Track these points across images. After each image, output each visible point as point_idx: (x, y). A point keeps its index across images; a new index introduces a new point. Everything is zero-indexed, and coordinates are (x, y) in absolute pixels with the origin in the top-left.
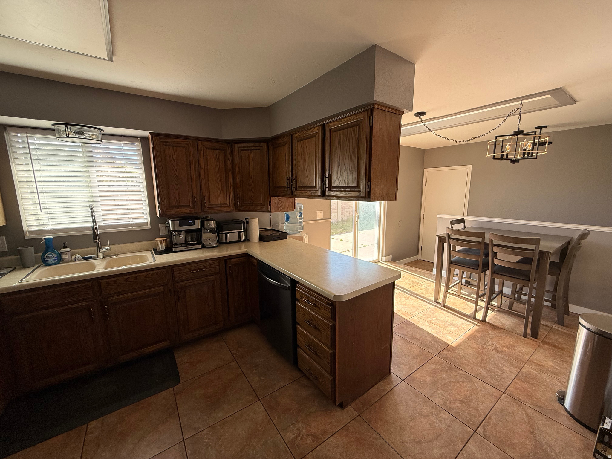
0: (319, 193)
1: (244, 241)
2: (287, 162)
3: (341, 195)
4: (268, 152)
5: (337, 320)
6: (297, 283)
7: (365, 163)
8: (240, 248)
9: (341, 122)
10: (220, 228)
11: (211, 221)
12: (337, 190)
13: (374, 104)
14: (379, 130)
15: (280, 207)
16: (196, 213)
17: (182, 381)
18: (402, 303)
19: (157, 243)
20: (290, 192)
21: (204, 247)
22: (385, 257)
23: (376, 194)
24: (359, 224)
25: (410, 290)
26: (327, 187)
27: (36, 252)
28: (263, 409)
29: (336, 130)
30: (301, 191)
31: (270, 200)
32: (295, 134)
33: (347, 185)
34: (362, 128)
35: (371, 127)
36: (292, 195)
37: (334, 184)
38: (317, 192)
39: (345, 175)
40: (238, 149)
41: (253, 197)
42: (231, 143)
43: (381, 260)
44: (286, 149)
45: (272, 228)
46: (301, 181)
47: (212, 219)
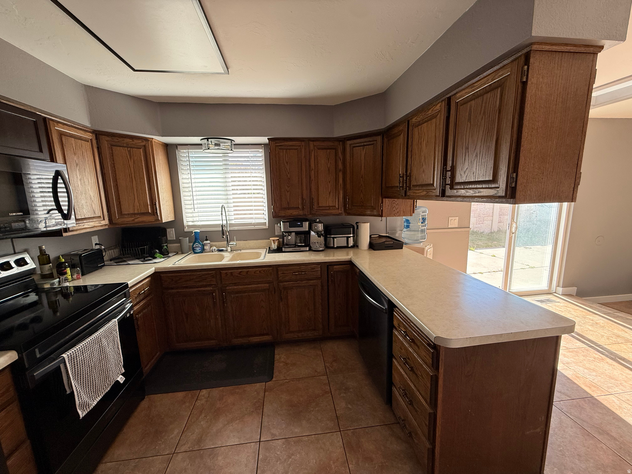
0: (438, 192)
1: (352, 247)
2: (401, 155)
3: (468, 194)
4: (383, 146)
5: (441, 370)
6: (396, 307)
7: (508, 144)
8: (348, 255)
9: (473, 89)
10: (328, 231)
11: (318, 224)
12: (462, 187)
13: (532, 44)
14: (540, 86)
15: (394, 210)
16: (305, 215)
17: (274, 379)
18: (587, 365)
19: (271, 241)
20: (403, 193)
21: (310, 250)
22: (562, 287)
23: (529, 192)
24: (518, 237)
25: (608, 348)
26: (448, 184)
27: (190, 242)
28: (341, 443)
29: (466, 102)
30: (415, 191)
31: (382, 203)
32: (411, 119)
33: (477, 180)
34: (507, 89)
35: (524, 84)
36: (405, 195)
37: (458, 179)
38: (434, 191)
39: (475, 165)
40: (350, 146)
41: (363, 199)
42: (343, 140)
43: (554, 292)
44: (401, 139)
45: (388, 235)
46: (415, 179)
47: (320, 222)
